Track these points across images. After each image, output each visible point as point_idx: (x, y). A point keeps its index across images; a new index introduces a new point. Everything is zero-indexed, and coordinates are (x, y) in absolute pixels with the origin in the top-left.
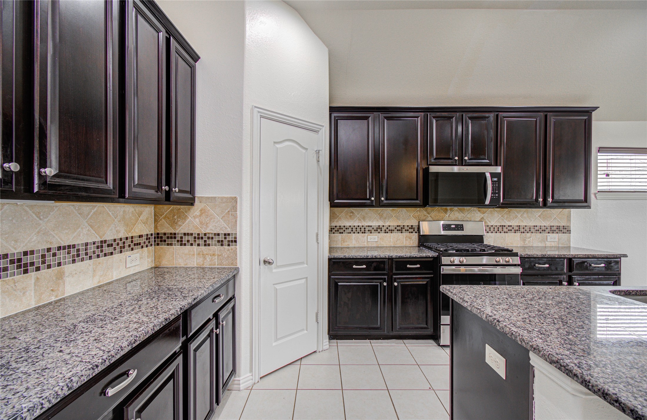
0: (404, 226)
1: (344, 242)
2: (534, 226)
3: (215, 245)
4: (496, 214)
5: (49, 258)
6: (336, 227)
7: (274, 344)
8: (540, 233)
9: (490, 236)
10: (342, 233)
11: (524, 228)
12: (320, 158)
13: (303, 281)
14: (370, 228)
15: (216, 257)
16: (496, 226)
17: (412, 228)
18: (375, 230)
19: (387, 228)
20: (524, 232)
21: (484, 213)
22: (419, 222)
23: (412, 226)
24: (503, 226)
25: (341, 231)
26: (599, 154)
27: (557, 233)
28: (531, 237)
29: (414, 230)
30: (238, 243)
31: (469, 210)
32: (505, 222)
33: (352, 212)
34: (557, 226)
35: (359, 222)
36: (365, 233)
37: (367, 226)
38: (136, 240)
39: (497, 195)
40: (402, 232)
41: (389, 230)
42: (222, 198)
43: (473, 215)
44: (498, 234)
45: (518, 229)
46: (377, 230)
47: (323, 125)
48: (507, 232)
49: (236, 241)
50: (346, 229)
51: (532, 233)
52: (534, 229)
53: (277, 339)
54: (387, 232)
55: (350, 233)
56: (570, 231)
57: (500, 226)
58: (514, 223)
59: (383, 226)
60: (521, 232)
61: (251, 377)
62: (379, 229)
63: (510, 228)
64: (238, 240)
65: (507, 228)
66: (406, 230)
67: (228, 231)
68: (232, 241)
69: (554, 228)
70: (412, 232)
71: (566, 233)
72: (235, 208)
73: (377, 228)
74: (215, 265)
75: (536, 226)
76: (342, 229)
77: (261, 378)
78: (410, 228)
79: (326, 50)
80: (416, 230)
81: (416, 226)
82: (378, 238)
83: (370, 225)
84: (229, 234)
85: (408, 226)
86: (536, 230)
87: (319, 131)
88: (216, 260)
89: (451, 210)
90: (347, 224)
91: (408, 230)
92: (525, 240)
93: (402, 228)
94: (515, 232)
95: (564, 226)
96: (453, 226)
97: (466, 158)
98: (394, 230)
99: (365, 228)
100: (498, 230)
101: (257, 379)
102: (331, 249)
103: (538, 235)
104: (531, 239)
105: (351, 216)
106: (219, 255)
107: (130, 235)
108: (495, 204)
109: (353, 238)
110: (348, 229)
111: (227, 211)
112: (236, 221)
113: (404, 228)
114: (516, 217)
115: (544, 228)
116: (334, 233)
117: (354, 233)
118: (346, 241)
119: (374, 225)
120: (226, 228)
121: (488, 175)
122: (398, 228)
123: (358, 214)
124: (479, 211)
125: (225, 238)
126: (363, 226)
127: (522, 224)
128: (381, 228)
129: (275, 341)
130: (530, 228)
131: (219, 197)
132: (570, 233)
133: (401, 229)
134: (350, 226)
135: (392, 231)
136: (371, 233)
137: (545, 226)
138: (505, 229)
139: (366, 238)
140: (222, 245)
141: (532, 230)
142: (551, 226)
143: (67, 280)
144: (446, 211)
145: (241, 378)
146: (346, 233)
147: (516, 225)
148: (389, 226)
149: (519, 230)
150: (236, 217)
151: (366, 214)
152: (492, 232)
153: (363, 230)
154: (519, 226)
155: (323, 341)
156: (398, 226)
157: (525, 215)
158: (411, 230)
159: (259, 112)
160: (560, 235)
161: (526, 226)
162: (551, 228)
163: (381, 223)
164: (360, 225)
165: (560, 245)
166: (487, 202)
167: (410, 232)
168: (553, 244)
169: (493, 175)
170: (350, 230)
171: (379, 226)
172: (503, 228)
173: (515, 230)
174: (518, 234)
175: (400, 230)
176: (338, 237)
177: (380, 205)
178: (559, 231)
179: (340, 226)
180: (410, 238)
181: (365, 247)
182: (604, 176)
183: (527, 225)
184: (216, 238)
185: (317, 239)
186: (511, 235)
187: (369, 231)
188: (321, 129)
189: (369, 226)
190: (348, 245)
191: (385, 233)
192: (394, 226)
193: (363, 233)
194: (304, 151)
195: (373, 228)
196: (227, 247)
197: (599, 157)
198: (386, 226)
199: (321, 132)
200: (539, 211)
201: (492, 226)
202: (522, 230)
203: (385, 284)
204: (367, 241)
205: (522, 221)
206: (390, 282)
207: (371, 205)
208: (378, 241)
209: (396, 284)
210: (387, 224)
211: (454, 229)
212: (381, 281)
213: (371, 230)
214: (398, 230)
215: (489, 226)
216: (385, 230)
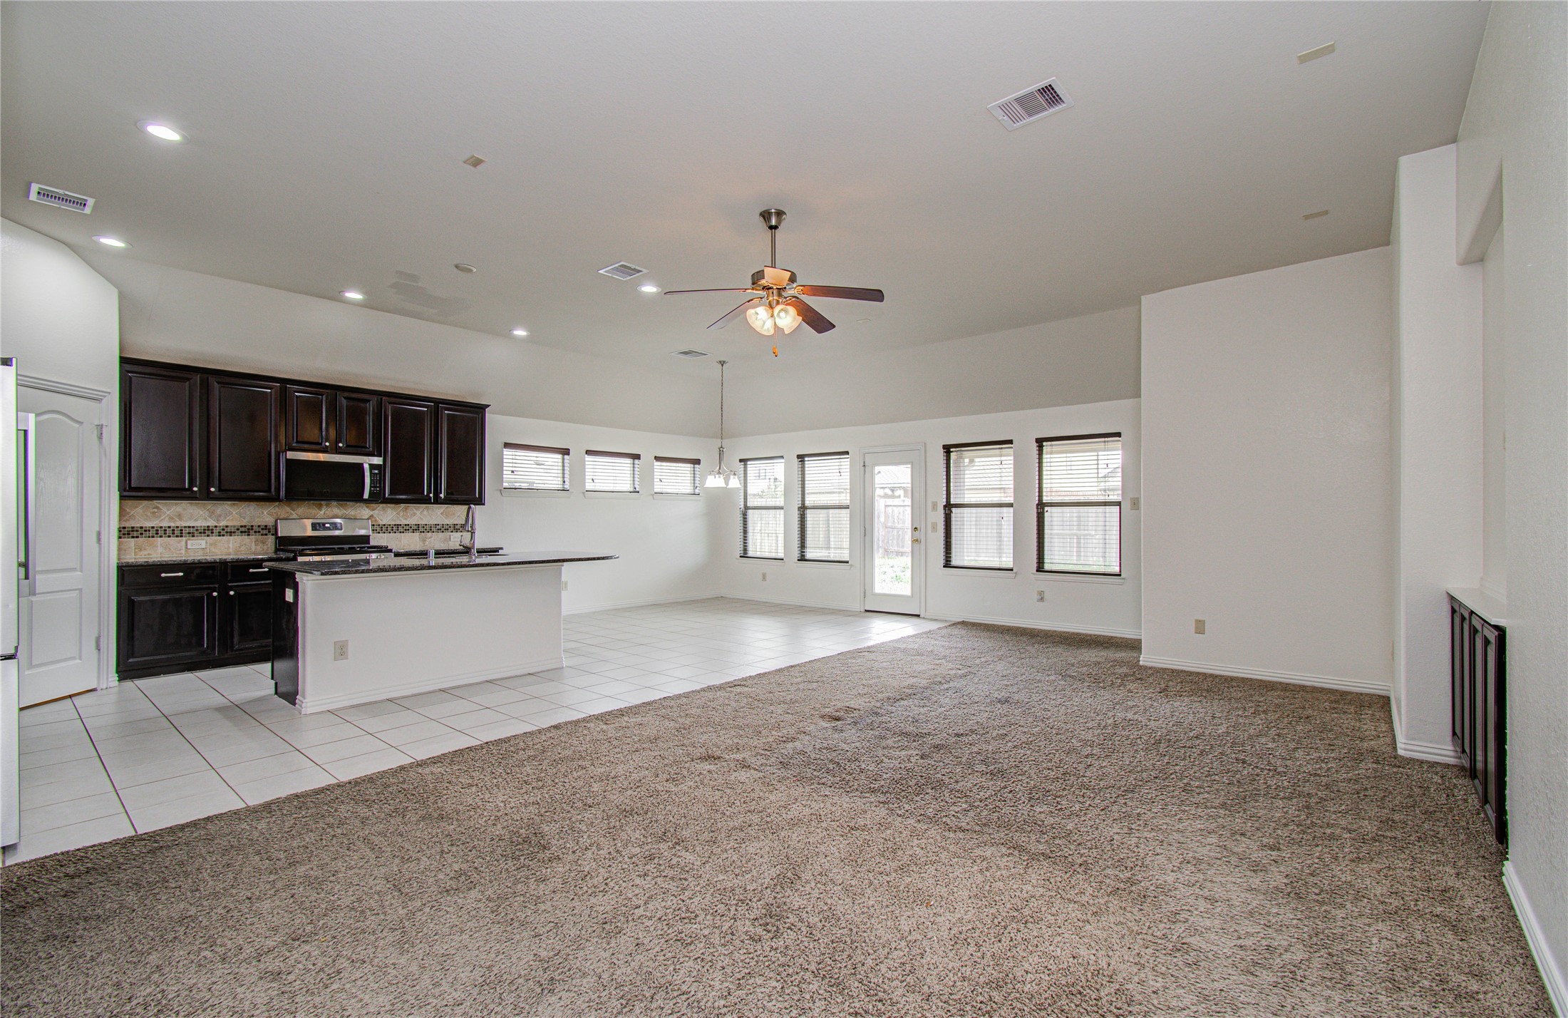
0: (252, 526)
1: (141, 550)
2: (436, 525)
4: (389, 511)
6: (124, 528)
7: (27, 672)
8: (442, 532)
9: (382, 537)
10: (137, 537)
11: (423, 527)
12: (104, 435)
13: (75, 594)
14: (191, 530)
16: (390, 525)
17: (266, 529)
18: (200, 533)
19: (223, 530)
20: (423, 532)
21: (373, 510)
22: (276, 521)
23: (266, 526)
24: (398, 525)
25: (136, 534)
26: (504, 450)
27: (460, 532)
28: (432, 537)
29: (269, 532)
31: (354, 506)
32: (400, 520)
33: (157, 508)
35: (170, 522)
36: (181, 536)
37: (185, 527)
39: (378, 488)
40: (249, 535)
41: (227, 532)
43: (358, 511)
44: (392, 534)
45: (417, 528)
46: (204, 533)
47: (108, 391)
48: (403, 532)
50: (145, 531)
51: (433, 532)
52: (436, 527)
53: (32, 667)
54: (223, 535)
55: (153, 537)
57: (395, 525)
58: (412, 521)
59: (216, 527)
60: (421, 532)
62: (207, 531)
65: (403, 527)
66: (255, 532)
69: (458, 527)
70: (266, 535)
73: (204, 530)
75: (438, 525)
76: (137, 531)
78: (262, 529)
79: (116, 291)
80: (273, 531)
81: (273, 526)
82: (206, 543)
83: (191, 525)
85: (259, 526)
86: (438, 529)
87: (102, 399)
90: (148, 524)
91: (259, 532)
92: (424, 540)
93: (248, 529)
94: (413, 532)
96: (327, 525)
97: (341, 445)
98: (234, 532)
99: (181, 530)
100: (392, 530)
102: (119, 559)
103: (440, 535)
104: (434, 539)
105: (154, 512)
108: (377, 498)
109: (159, 545)
110: (149, 531)
113: (252, 529)
114: (415, 514)
115: (446, 527)
116: (125, 537)
117: (161, 537)
118: (146, 550)
119: (199, 525)
121: (366, 466)
122: (243, 529)
123: (168, 509)
124: (367, 507)
126: (178, 527)
127: (421, 522)
128: (212, 530)
129: (28, 669)
130: (431, 527)
133: (247, 530)
134: (153, 527)
135: (231, 533)
136: (193, 536)
137: (447, 525)
138: (400, 529)
139: (183, 543)
141: (433, 529)
144: (320, 507)
146: (145, 537)
147: (414, 523)
148: (227, 527)
149: (418, 530)
151: (184, 509)
152: (384, 533)
153: (177, 532)
154: (419, 525)
155: (107, 678)
156: (241, 526)
157: (425, 512)
158: (265, 532)
160: (464, 533)
161: (426, 525)
162: (454, 527)
163: (211, 523)
164: (172, 524)
166: (366, 496)
167: (262, 535)
168: (457, 544)
169: (372, 467)
170: (153, 533)
171: (208, 527)
172: (398, 528)
173: (413, 530)
174: (417, 534)
175: (245, 532)
176: (131, 542)
177: (208, 497)
178: (463, 529)
179: (133, 528)
180: (263, 543)
182: (510, 473)
183: (427, 523)
185: (99, 540)
186: (409, 535)
187: (189, 533)
188: (105, 396)
189: (189, 527)
190: (150, 555)
191: (220, 536)
192: (234, 526)
193: (177, 536)
194: (77, 425)
195: (197, 530)
197: (505, 453)
198: (220, 527)
199: (104, 401)
200: (441, 507)
201: (384, 525)
202: (421, 529)
203: (215, 594)
204: (187, 548)
205: (422, 519)
206: (224, 592)
207: (192, 497)
208: (206, 548)
209: (232, 593)
210: (223, 523)
211: (329, 529)
212: (209, 591)
213: (193, 533)
214: (242, 532)
215: (379, 525)
216: (220, 532)
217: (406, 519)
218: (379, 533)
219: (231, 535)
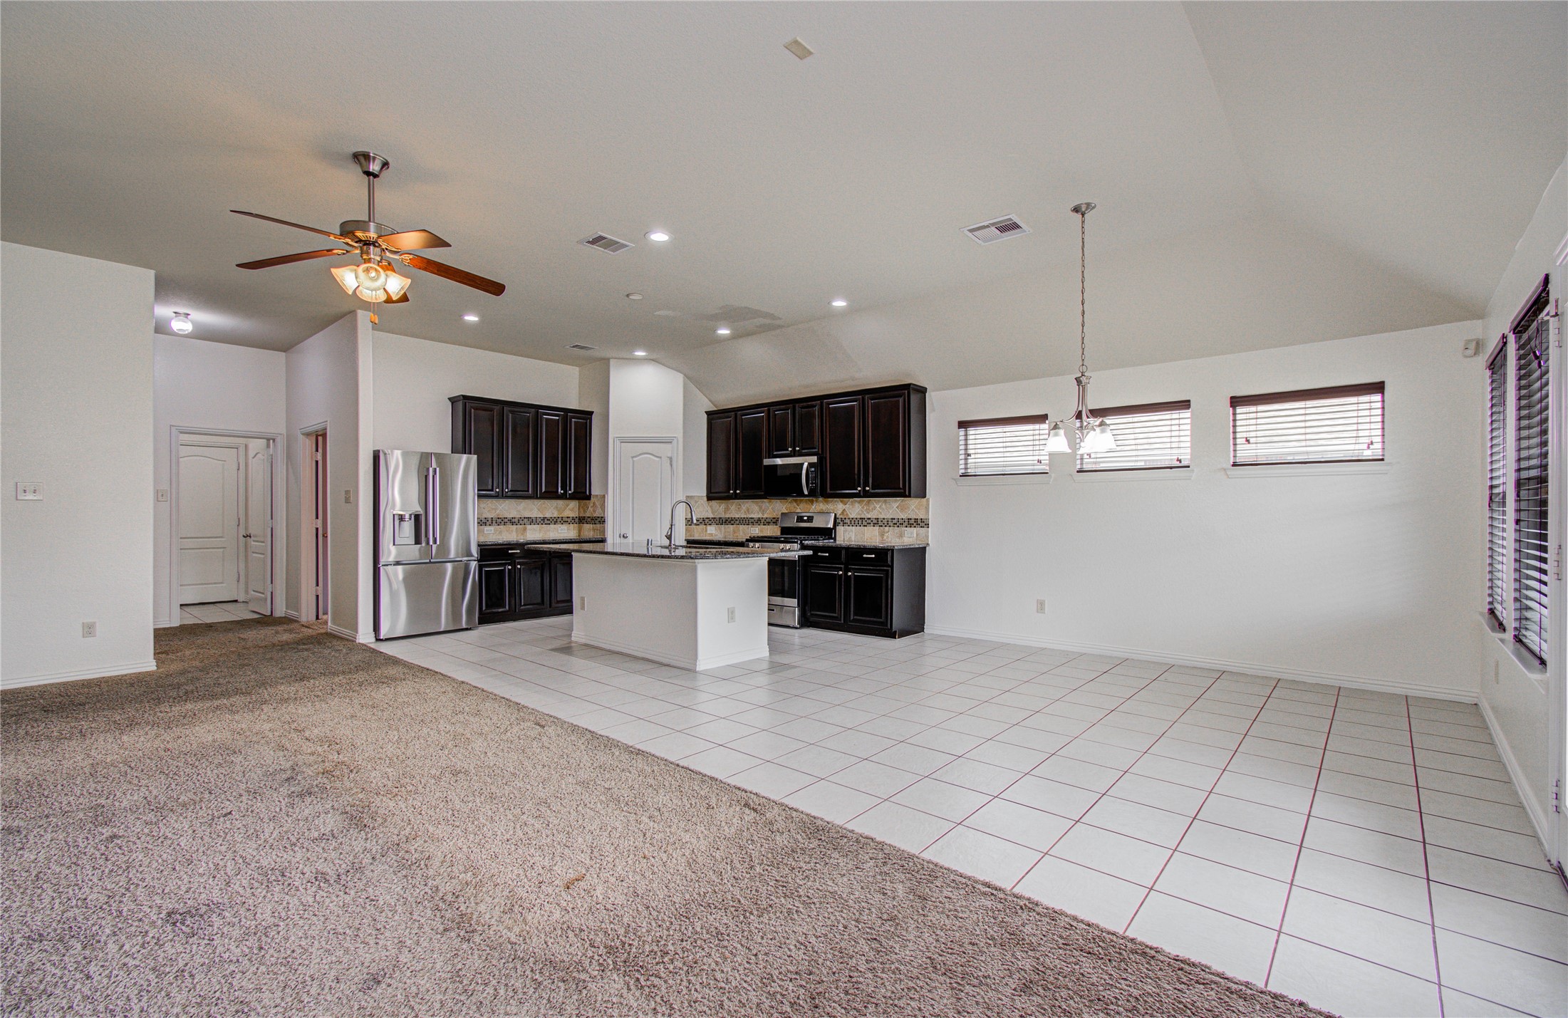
2: (892, 519)
4: (857, 505)
5: (521, 522)
8: (899, 526)
11: (882, 521)
14: (753, 520)
19: (765, 521)
20: (882, 526)
24: (861, 518)
27: (915, 527)
28: (889, 532)
32: (864, 514)
34: (915, 519)
36: (750, 525)
38: (564, 519)
39: (814, 485)
45: (877, 522)
46: (758, 523)
48: (866, 526)
51: (890, 526)
56: (928, 524)
58: (872, 515)
60: (880, 526)
63: (869, 521)
64: (606, 521)
69: (912, 522)
71: (923, 527)
75: (894, 519)
82: (759, 530)
86: (894, 524)
89: (816, 501)
90: (737, 516)
94: (874, 526)
95: (921, 519)
96: (805, 518)
97: (797, 448)
103: (896, 529)
107: (561, 516)
108: (813, 493)
115: (901, 521)
121: (806, 465)
124: (841, 502)
127: (881, 516)
130: (888, 521)
132: (927, 527)
135: (769, 523)
137: (903, 519)
138: (865, 523)
141: (890, 523)
143: (528, 531)
147: (874, 517)
154: (878, 519)
157: (884, 506)
159: (619, 440)
160: (918, 529)
161: (884, 519)
162: (909, 521)
163: (760, 516)
164: (745, 516)
165: (918, 542)
168: (911, 541)
169: (810, 465)
172: (863, 521)
173: (874, 524)
174: (877, 528)
178: (917, 524)
183: (885, 517)
186: (871, 529)
188: (673, 440)
192: (770, 518)
194: (658, 459)
199: (675, 442)
200: (896, 501)
201: (850, 518)
202: (880, 523)
204: (752, 533)
205: (881, 513)
208: (759, 533)
210: (765, 516)
211: (805, 521)
213: (754, 523)
217: (868, 513)
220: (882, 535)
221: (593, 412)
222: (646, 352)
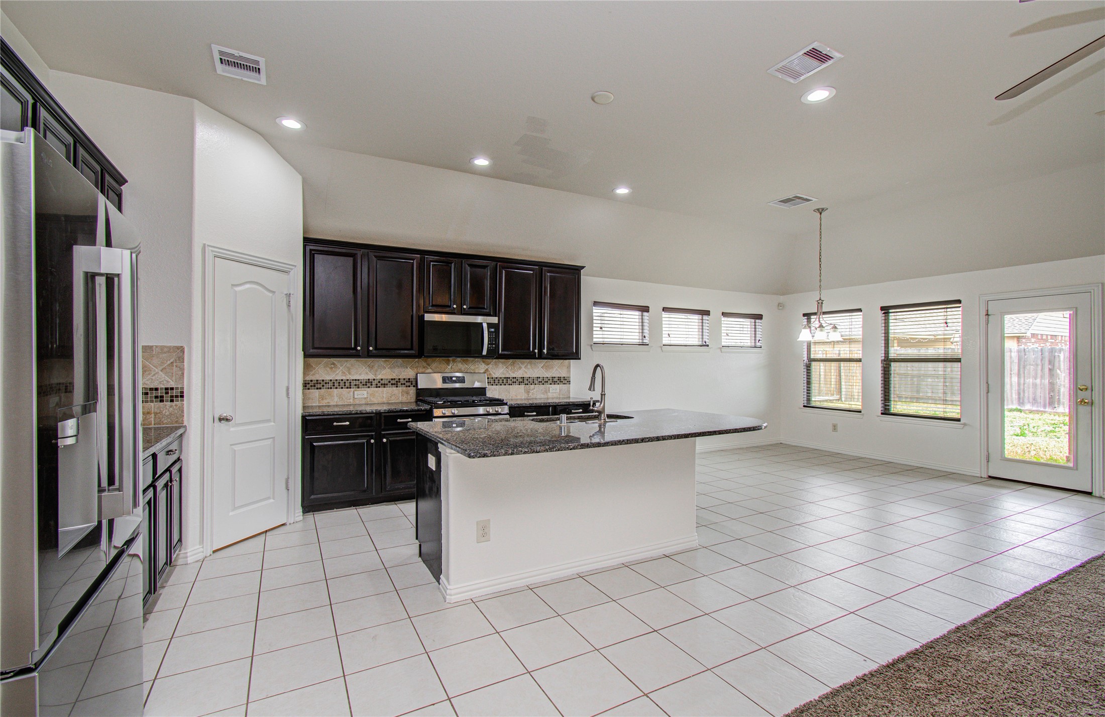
0: (399, 379)
1: (323, 400)
2: (537, 378)
3: (152, 401)
4: (501, 365)
6: (311, 381)
7: (231, 514)
8: (543, 384)
9: (495, 389)
10: (320, 388)
11: (527, 380)
12: (291, 303)
13: (269, 442)
14: (357, 382)
15: (153, 415)
16: (501, 378)
17: (409, 382)
18: (363, 385)
19: (379, 382)
20: (528, 384)
21: (488, 365)
22: (417, 374)
23: (409, 379)
24: (507, 378)
25: (319, 386)
26: (594, 308)
27: (558, 384)
28: (534, 389)
29: (412, 384)
30: (185, 398)
31: (473, 361)
32: (510, 374)
33: (334, 364)
34: (558, 377)
35: (342, 376)
36: (350, 388)
37: (353, 380)
39: (494, 346)
40: (397, 387)
41: (382, 384)
42: (162, 347)
43: (477, 366)
44: (503, 386)
45: (522, 381)
46: (366, 385)
47: (295, 264)
48: (511, 384)
49: (182, 396)
50: (326, 383)
51: (536, 384)
52: (537, 380)
53: (235, 508)
54: (379, 387)
55: (331, 388)
56: (570, 381)
57: (505, 378)
58: (519, 374)
59: (374, 380)
60: (525, 384)
61: (202, 549)
62: (368, 383)
63: (515, 380)
64: (185, 394)
65: (511, 380)
66: (402, 384)
67: (172, 384)
68: (177, 396)
69: (556, 380)
70: (409, 386)
71: (566, 384)
72: (181, 359)
73: (366, 382)
74: (151, 424)
75: (539, 378)
76: (320, 383)
77: (214, 552)
78: (407, 382)
79: (300, 178)
80: (414, 383)
81: (414, 379)
82: (368, 393)
83: (357, 378)
84: (172, 389)
85: (404, 379)
86: (539, 382)
87: (290, 271)
88: (152, 419)
90: (327, 378)
91: (404, 384)
92: (529, 392)
93: (397, 382)
94: (520, 384)
95: (564, 377)
96: (454, 379)
97: (465, 307)
98: (387, 384)
99: (350, 383)
100: (503, 382)
101: (210, 552)
102: (304, 407)
103: (541, 387)
104: (535, 390)
105: (332, 368)
106: (156, 414)
108: (493, 354)
109: (335, 395)
110: (328, 383)
111: (169, 362)
112: (183, 374)
113: (400, 382)
114: (520, 368)
115: (546, 380)
116: (309, 389)
117: (336, 388)
118: (326, 399)
119: (362, 378)
120: (168, 382)
121: (485, 325)
122: (393, 382)
123: (341, 366)
124: (484, 362)
125: (167, 393)
126: (348, 380)
127: (526, 376)
128: (372, 382)
129: (233, 510)
130: (533, 380)
131: (157, 347)
132: (570, 384)
133: (395, 383)
134: (331, 380)
135: (384, 385)
136: (358, 388)
137: (547, 378)
138: (509, 381)
139: (352, 393)
140: (162, 401)
141: (536, 382)
142: (553, 377)
144: (448, 363)
145: (188, 551)
146: (326, 388)
147: (520, 376)
148: (382, 380)
149: (524, 382)
150: (182, 370)
151: (352, 365)
152: (497, 385)
153: (348, 384)
154: (524, 378)
155: (294, 512)
156: (392, 379)
157: (529, 366)
158: (408, 384)
159: (212, 251)
160: (561, 386)
161: (530, 378)
162: (553, 380)
163: (371, 377)
164: (344, 378)
165: (561, 396)
166: (485, 353)
167: (407, 386)
168: (555, 395)
169: (490, 325)
170: (331, 384)
171: (369, 380)
172: (507, 380)
173: (519, 382)
174: (522, 386)
175: (394, 384)
176: (315, 393)
177: (369, 355)
178: (560, 382)
179: (317, 380)
180: (408, 393)
181: (351, 405)
182: (598, 329)
183: (531, 376)
184: (154, 393)
185: (288, 394)
186: (515, 387)
187: (356, 385)
188: (292, 269)
189: (356, 380)
190: (328, 403)
191: (377, 387)
192: (387, 379)
193: (347, 388)
194: (271, 295)
195: (361, 382)
196: (169, 403)
197: (594, 311)
198: (377, 379)
199: (292, 273)
200: (540, 363)
201: (497, 378)
202: (526, 382)
203: (372, 441)
204: (354, 397)
205: (526, 373)
206: (378, 439)
207: (357, 356)
208: (367, 398)
209: (385, 440)
210: (379, 377)
211: (455, 382)
212: (368, 438)
213: (358, 385)
214: (392, 384)
215: (492, 378)
216: (377, 384)
217: (514, 372)
218: (492, 385)
219: (384, 387)
220: (528, 392)
221: (127, 182)
222: (299, 121)
